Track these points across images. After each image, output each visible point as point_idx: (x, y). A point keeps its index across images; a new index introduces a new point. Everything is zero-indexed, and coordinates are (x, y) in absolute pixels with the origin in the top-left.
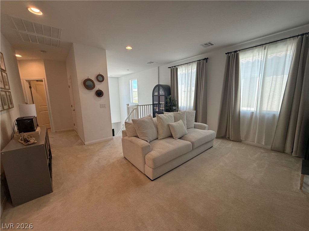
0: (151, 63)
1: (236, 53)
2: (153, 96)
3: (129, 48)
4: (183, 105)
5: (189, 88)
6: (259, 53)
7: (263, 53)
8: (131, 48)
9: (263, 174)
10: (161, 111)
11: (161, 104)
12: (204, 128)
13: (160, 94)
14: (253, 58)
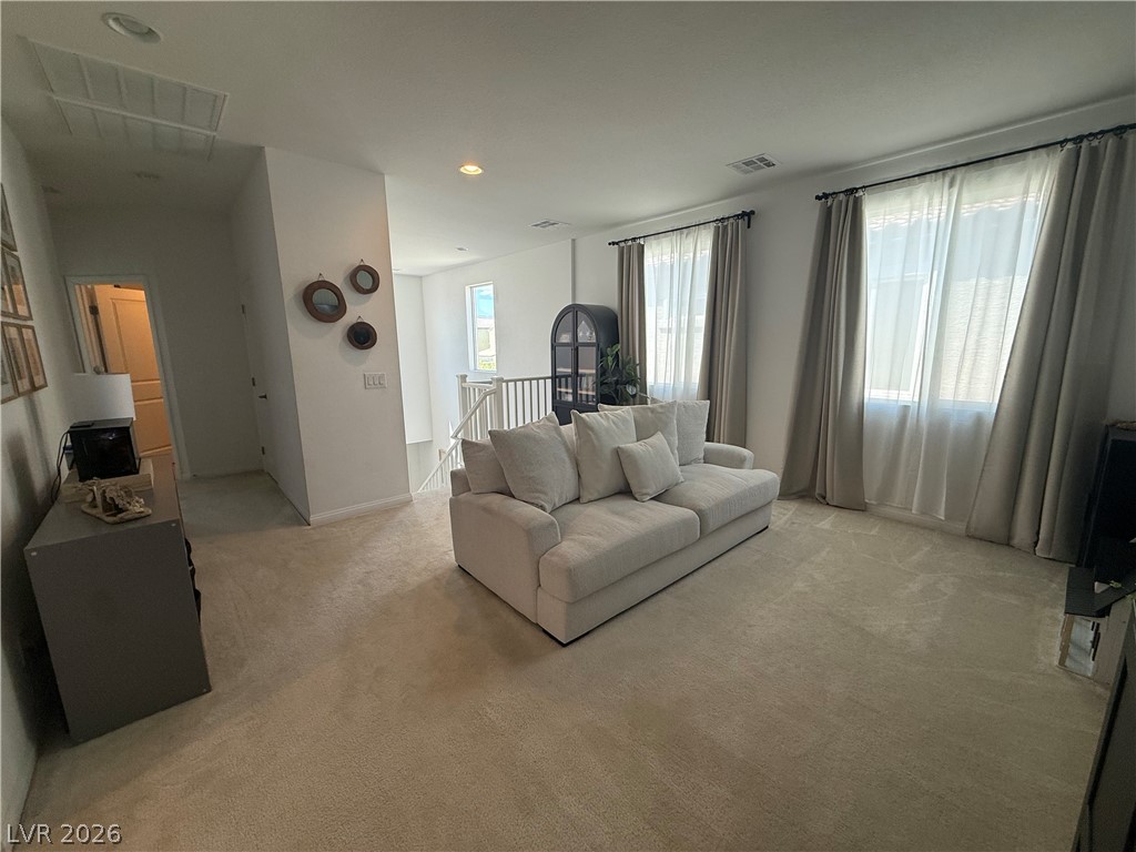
0: (546, 224)
1: (852, 198)
2: (553, 348)
3: (471, 169)
4: (661, 380)
5: (685, 318)
6: (931, 199)
7: (945, 199)
8: (480, 171)
9: (939, 619)
10: (581, 400)
11: (582, 375)
12: (738, 463)
13: (580, 341)
14: (911, 214)
